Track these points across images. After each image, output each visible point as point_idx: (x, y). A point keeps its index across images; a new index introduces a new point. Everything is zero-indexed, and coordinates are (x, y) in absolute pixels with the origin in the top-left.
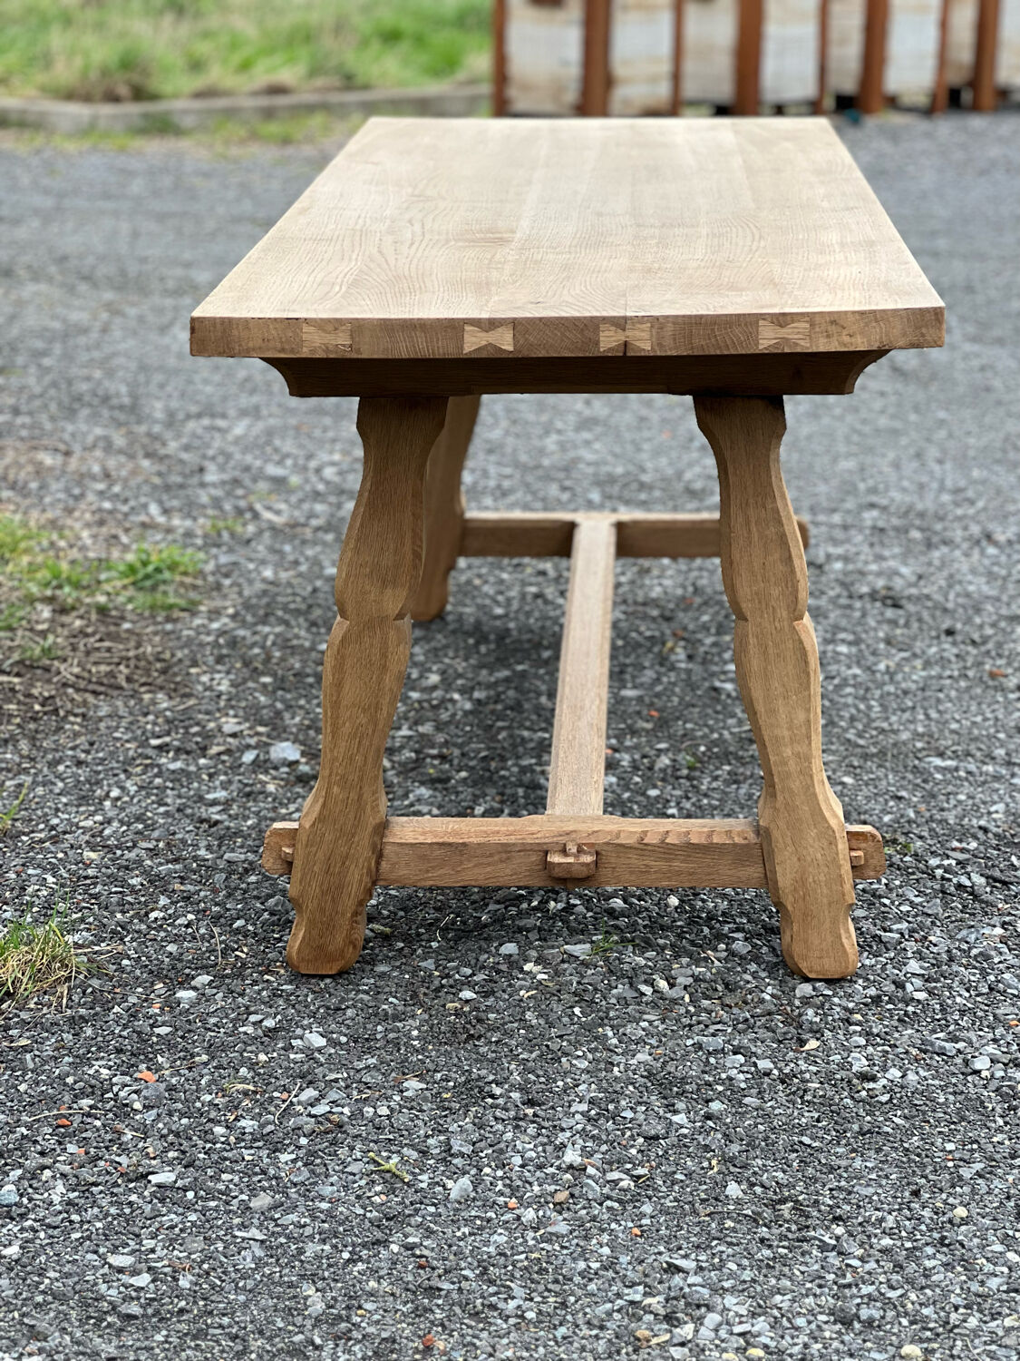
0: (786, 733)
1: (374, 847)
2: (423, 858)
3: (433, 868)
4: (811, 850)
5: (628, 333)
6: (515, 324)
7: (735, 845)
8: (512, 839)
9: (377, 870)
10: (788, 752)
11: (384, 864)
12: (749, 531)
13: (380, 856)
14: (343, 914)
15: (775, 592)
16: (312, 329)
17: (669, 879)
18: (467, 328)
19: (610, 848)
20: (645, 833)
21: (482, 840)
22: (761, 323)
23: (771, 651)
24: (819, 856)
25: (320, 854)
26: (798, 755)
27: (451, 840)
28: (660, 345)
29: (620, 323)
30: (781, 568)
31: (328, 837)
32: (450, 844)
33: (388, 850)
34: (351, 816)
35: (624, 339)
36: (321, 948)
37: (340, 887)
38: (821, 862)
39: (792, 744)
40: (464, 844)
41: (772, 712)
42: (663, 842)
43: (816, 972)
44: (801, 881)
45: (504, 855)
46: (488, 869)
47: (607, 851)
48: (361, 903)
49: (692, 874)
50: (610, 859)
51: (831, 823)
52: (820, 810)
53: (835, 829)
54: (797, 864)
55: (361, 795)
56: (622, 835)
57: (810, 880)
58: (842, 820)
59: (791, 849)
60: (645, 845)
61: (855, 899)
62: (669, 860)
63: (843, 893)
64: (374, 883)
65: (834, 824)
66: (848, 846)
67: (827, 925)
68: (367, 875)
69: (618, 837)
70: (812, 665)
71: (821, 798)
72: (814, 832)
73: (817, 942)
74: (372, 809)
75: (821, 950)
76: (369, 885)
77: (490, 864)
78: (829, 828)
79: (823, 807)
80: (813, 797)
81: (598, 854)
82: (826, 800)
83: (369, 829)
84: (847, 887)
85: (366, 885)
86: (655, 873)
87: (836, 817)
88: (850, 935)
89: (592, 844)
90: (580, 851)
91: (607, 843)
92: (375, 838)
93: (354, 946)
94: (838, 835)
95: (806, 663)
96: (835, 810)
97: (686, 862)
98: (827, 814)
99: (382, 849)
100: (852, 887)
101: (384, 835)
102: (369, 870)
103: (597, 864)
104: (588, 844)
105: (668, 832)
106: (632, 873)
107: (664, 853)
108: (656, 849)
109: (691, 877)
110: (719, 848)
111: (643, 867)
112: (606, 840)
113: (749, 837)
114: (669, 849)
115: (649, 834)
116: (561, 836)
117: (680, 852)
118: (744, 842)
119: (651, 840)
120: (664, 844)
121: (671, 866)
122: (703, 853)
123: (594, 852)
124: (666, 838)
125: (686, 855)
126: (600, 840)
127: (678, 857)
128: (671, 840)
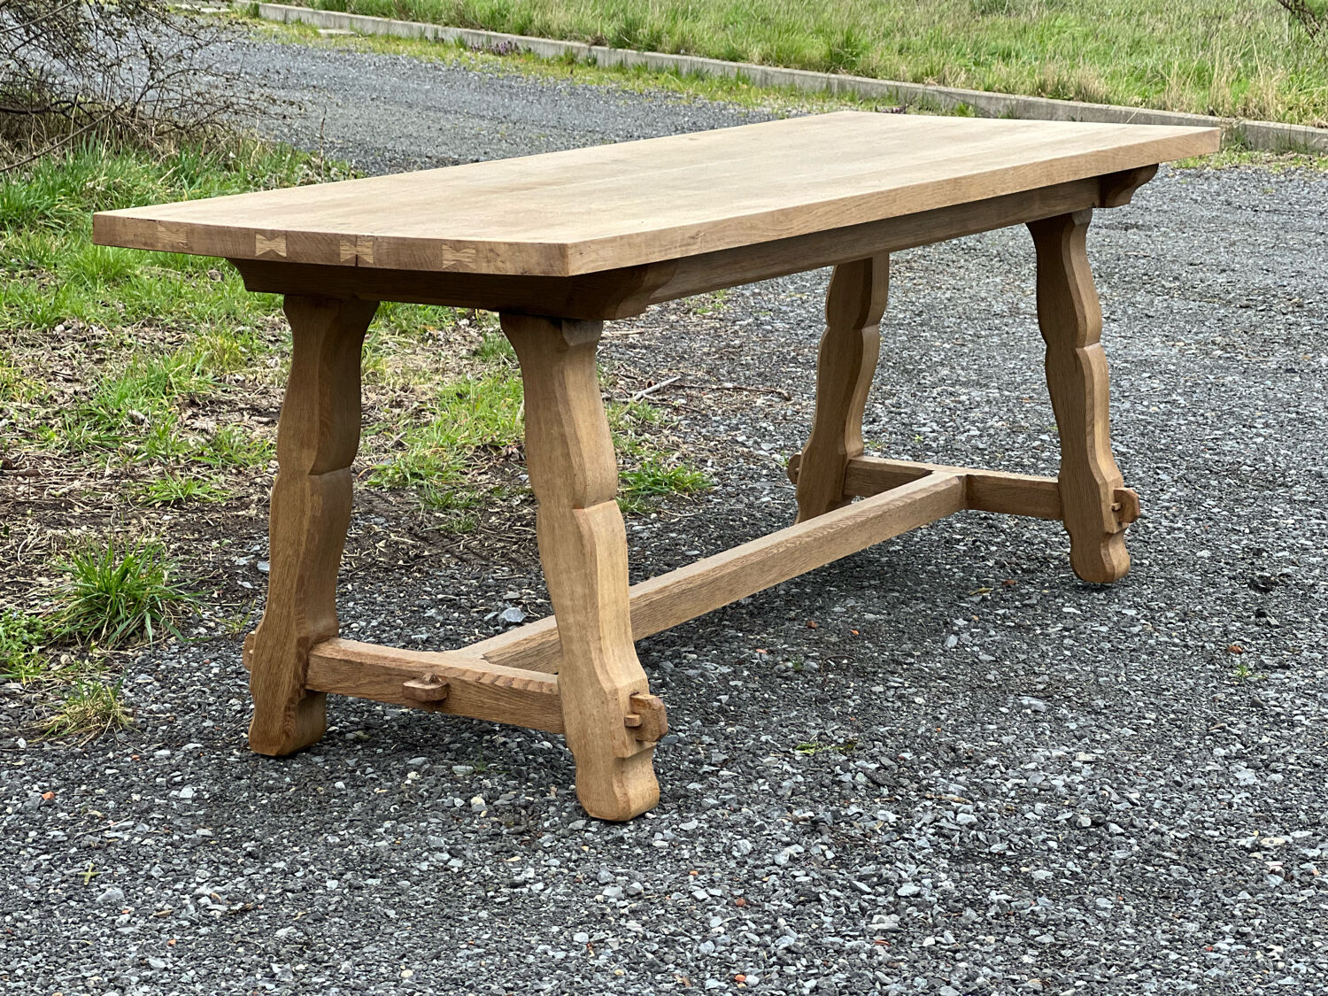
0: (569, 603)
1: (299, 656)
2: (334, 670)
3: (342, 680)
4: (589, 706)
5: (359, 249)
6: (287, 235)
7: (542, 694)
8: (393, 665)
9: (305, 676)
10: (571, 620)
11: (310, 672)
12: (540, 429)
13: (306, 666)
14: (281, 706)
15: (559, 482)
16: (163, 229)
18: (258, 236)
19: (457, 683)
20: (484, 674)
21: (373, 662)
22: (444, 247)
23: (557, 532)
24: (595, 713)
25: (264, 657)
26: (578, 623)
27: (353, 659)
28: (379, 260)
29: (354, 240)
30: (562, 462)
31: (269, 643)
33: (312, 660)
34: (284, 628)
35: (355, 253)
36: (265, 732)
37: (278, 685)
38: (597, 718)
39: (574, 613)
40: (361, 664)
41: (559, 584)
42: (493, 683)
43: (596, 812)
44: (583, 733)
45: (387, 677)
46: (377, 687)
47: (455, 684)
48: (291, 701)
49: (513, 714)
50: (457, 691)
51: (604, 685)
52: (595, 673)
53: (607, 690)
54: (579, 717)
55: (289, 613)
56: (468, 674)
57: (589, 731)
58: (619, 685)
59: (574, 703)
60: (481, 684)
61: (630, 755)
62: (497, 700)
63: (613, 748)
64: (303, 686)
65: (607, 686)
66: (628, 709)
67: (602, 773)
68: (295, 678)
69: (464, 675)
70: (588, 548)
71: (597, 663)
72: (591, 691)
73: (594, 787)
74: (298, 625)
75: (598, 794)
76: (298, 687)
77: (378, 683)
78: (602, 689)
79: (598, 671)
80: (590, 662)
81: (448, 686)
82: (603, 666)
83: (295, 641)
84: (617, 743)
85: (294, 686)
86: (488, 708)
87: (611, 680)
88: (623, 786)
89: (445, 678)
90: (433, 681)
91: (455, 678)
92: (300, 649)
93: (288, 736)
94: (609, 697)
95: (582, 545)
96: (612, 675)
97: (509, 703)
98: (601, 678)
99: (308, 660)
100: (624, 743)
101: (312, 648)
102: (296, 675)
103: (448, 693)
104: (442, 676)
105: (499, 676)
106: (472, 706)
107: (494, 693)
108: (488, 688)
109: (512, 716)
110: (531, 695)
111: (479, 702)
112: (455, 676)
113: (554, 690)
114: (497, 690)
115: (486, 676)
116: (427, 667)
117: (504, 694)
118: (549, 693)
119: (486, 681)
120: (492, 686)
121: (498, 705)
122: (520, 698)
123: (445, 683)
124: (496, 680)
125: (508, 697)
126: (451, 675)
127: (503, 698)
128: (500, 683)
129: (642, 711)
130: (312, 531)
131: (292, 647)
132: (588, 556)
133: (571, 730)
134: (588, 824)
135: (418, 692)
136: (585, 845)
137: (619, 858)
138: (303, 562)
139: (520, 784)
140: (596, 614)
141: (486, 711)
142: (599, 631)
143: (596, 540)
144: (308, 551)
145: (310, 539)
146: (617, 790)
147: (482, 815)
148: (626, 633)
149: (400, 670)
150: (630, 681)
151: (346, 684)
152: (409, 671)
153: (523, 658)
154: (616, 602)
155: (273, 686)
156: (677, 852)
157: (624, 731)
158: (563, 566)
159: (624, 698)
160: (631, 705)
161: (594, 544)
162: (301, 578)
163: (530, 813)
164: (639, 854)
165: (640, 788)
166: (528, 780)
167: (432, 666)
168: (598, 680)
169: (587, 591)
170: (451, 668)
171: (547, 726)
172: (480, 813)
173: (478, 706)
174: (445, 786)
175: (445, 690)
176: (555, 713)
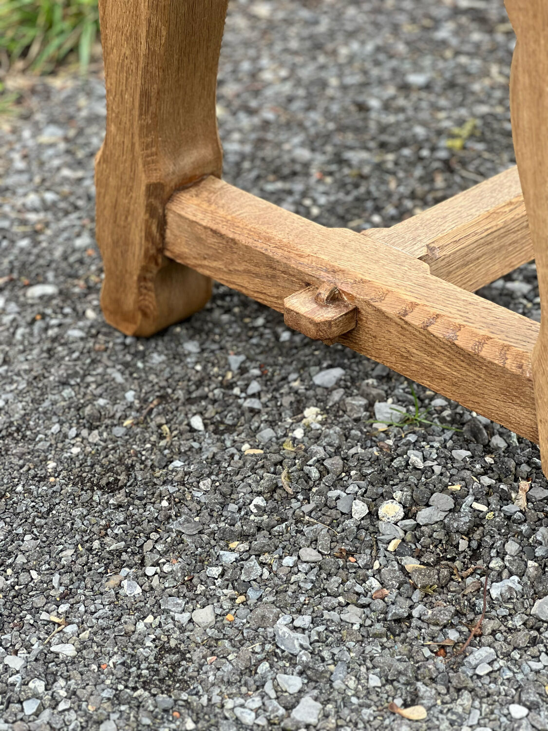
1: (151, 210)
2: (199, 239)
3: (209, 256)
7: (504, 370)
9: (163, 236)
11: (168, 235)
13: (163, 224)
14: (131, 275)
19: (369, 310)
20: (414, 305)
25: (108, 198)
27: (223, 231)
31: (113, 182)
32: (222, 236)
33: (170, 218)
36: (118, 302)
37: (127, 243)
40: (233, 240)
42: (425, 328)
45: (270, 271)
46: (257, 281)
47: (365, 310)
48: (145, 269)
49: (454, 384)
50: (370, 324)
55: (133, 145)
56: (388, 300)
60: (406, 323)
62: (430, 354)
64: (161, 250)
68: (147, 239)
69: (381, 300)
74: (146, 164)
76: (153, 251)
77: (257, 275)
81: (356, 311)
83: (143, 188)
85: (147, 251)
86: (416, 363)
89: (352, 298)
90: (334, 298)
91: (368, 303)
92: (152, 200)
93: (145, 314)
97: (449, 366)
99: (164, 216)
101: (170, 198)
102: (149, 236)
103: (357, 324)
104: (348, 294)
105: (438, 316)
106: (392, 352)
107: (426, 343)
108: (417, 333)
109: (454, 389)
110: (486, 366)
111: (403, 350)
112: (367, 298)
113: (524, 367)
114: (431, 340)
115: (416, 309)
116: (327, 271)
117: (442, 350)
118: (518, 372)
119: (415, 319)
120: (425, 333)
121: (433, 364)
122: (468, 364)
123: (351, 307)
124: (431, 323)
125: (449, 357)
126: (361, 295)
127: (441, 356)
128: (436, 329)
130: (154, 22)
131: (140, 192)
135: (303, 322)
138: (146, 69)
139: (474, 458)
141: (415, 367)
144: (151, 53)
145: (153, 34)
147: (391, 548)
149: (287, 266)
151: (214, 264)
152: (300, 272)
155: (121, 243)
162: (145, 94)
163: (474, 544)
166: (489, 450)
167: (334, 272)
170: (363, 281)
171: (510, 423)
172: (389, 543)
173: (402, 356)
174: (352, 451)
175: (352, 318)
176: (524, 407)
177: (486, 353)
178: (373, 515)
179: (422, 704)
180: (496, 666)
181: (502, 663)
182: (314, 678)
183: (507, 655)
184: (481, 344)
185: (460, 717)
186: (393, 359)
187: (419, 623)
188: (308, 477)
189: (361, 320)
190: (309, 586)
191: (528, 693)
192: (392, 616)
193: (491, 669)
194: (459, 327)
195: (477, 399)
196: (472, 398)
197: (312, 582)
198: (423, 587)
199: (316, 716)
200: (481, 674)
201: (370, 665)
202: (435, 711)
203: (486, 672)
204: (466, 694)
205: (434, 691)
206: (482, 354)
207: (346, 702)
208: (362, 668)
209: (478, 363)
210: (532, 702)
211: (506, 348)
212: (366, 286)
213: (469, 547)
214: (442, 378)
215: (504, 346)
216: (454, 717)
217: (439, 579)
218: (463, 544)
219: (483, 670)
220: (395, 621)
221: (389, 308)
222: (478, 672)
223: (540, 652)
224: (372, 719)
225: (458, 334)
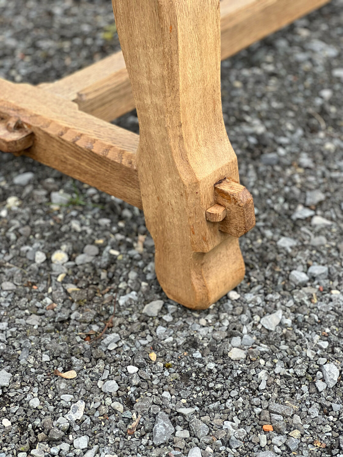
0: (146, 82)
4: (167, 194)
7: (121, 166)
10: (148, 101)
17: (80, 174)
19: (40, 133)
20: (67, 129)
24: (173, 202)
38: (175, 209)
39: (151, 94)
42: (74, 142)
43: (173, 295)
47: (38, 134)
49: (93, 176)
50: (42, 142)
51: (183, 178)
52: (174, 162)
53: (186, 183)
54: (157, 202)
56: (51, 126)
57: (167, 219)
58: (200, 177)
59: (151, 187)
60: (63, 140)
61: (211, 247)
62: (78, 158)
63: (192, 243)
65: (186, 178)
66: (212, 200)
67: (179, 263)
69: (47, 126)
70: (167, 19)
71: (176, 151)
72: (169, 180)
73: (173, 273)
75: (176, 280)
78: (180, 180)
79: (178, 161)
80: (168, 150)
81: (32, 134)
82: (184, 156)
84: (196, 238)
86: (70, 165)
87: (191, 172)
88: (202, 278)
89: (30, 126)
90: (19, 127)
91: (39, 129)
94: (188, 190)
95: (160, 18)
96: (193, 165)
97: (90, 165)
98: (181, 168)
100: (204, 239)
103: (34, 142)
104: (27, 124)
105: (81, 135)
106: (56, 159)
107: (75, 152)
108: (69, 146)
109: (93, 179)
110: (111, 164)
111: (62, 157)
112: (39, 126)
113: (133, 163)
114: (78, 150)
115: (69, 131)
116: (14, 110)
117: (85, 156)
118: (128, 166)
119: (68, 137)
120: (74, 145)
121: (80, 164)
122: (100, 163)
123: (29, 132)
124: (77, 139)
125: (89, 160)
126: (35, 124)
127: (84, 159)
128: (81, 143)
129: (227, 204)
132: (167, 33)
133: (148, 213)
134: (164, 310)
136: (154, 349)
137: (189, 375)
139: (112, 224)
140: (176, 97)
141: (69, 167)
142: (179, 117)
143: (178, 12)
146: (195, 281)
147: (59, 279)
148: (214, 110)
150: (215, 168)
153: (124, 88)
154: (203, 79)
156: (253, 372)
157: (205, 225)
158: (139, 39)
159: (206, 190)
160: (215, 195)
161: (175, 16)
163: (110, 275)
164: (210, 371)
165: (222, 274)
166: (121, 218)
167: (18, 110)
168: (176, 171)
169: (165, 73)
170: (36, 116)
171: (127, 198)
172: (58, 276)
173: (62, 161)
174: (37, 222)
175: (30, 138)
176: (134, 188)
177: (110, 155)
178: (48, 260)
179: (74, 369)
180: (120, 344)
181: (123, 342)
182: (8, 359)
183: (127, 338)
184: (107, 150)
185: (97, 375)
186: (56, 163)
187: (75, 322)
188: (8, 240)
189: (36, 140)
190: (7, 305)
191: (138, 358)
192: (58, 319)
193: (116, 346)
194: (94, 141)
195: (107, 185)
196: (104, 184)
197: (9, 302)
198: (78, 301)
199: (8, 381)
200: (111, 349)
201: (43, 349)
202: (82, 373)
203: (114, 348)
204: (101, 362)
205: (82, 361)
206: (109, 156)
207: (27, 372)
208: (38, 351)
209: (106, 162)
210: (140, 364)
211: (122, 152)
212: (38, 118)
213: (108, 276)
214: (86, 173)
215: (121, 151)
216: (94, 376)
217: (87, 296)
218: (104, 275)
219: (112, 347)
220: (61, 322)
221: (52, 131)
222: (109, 348)
223: (147, 334)
224: (43, 380)
225: (94, 145)
